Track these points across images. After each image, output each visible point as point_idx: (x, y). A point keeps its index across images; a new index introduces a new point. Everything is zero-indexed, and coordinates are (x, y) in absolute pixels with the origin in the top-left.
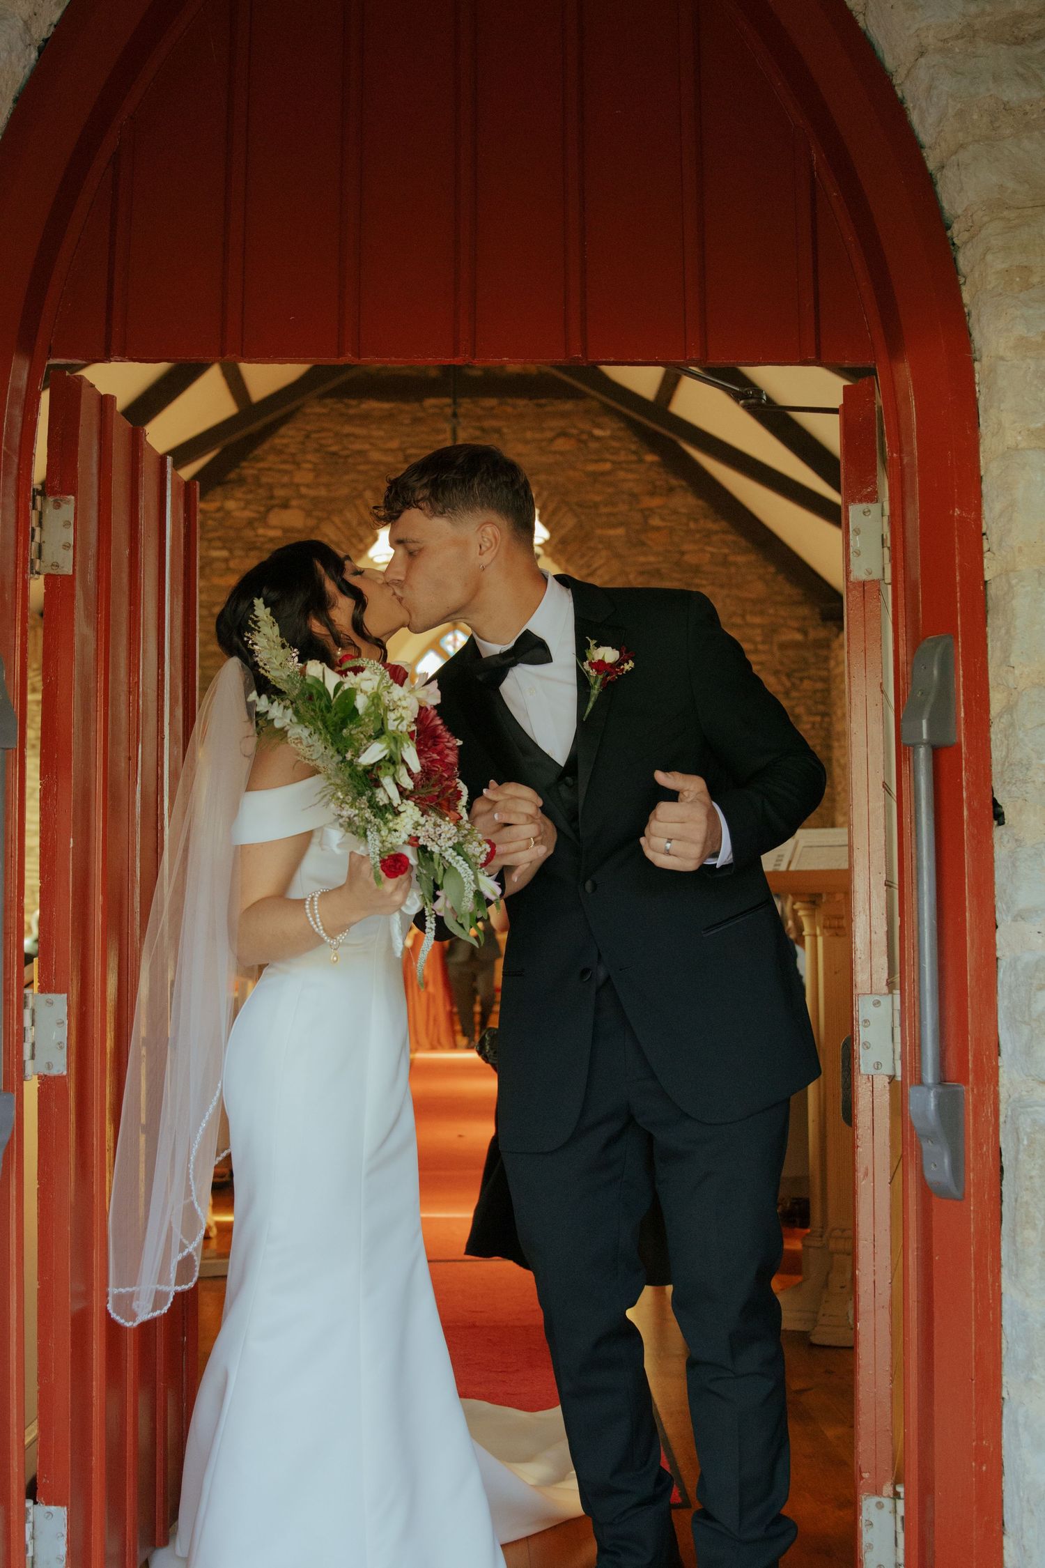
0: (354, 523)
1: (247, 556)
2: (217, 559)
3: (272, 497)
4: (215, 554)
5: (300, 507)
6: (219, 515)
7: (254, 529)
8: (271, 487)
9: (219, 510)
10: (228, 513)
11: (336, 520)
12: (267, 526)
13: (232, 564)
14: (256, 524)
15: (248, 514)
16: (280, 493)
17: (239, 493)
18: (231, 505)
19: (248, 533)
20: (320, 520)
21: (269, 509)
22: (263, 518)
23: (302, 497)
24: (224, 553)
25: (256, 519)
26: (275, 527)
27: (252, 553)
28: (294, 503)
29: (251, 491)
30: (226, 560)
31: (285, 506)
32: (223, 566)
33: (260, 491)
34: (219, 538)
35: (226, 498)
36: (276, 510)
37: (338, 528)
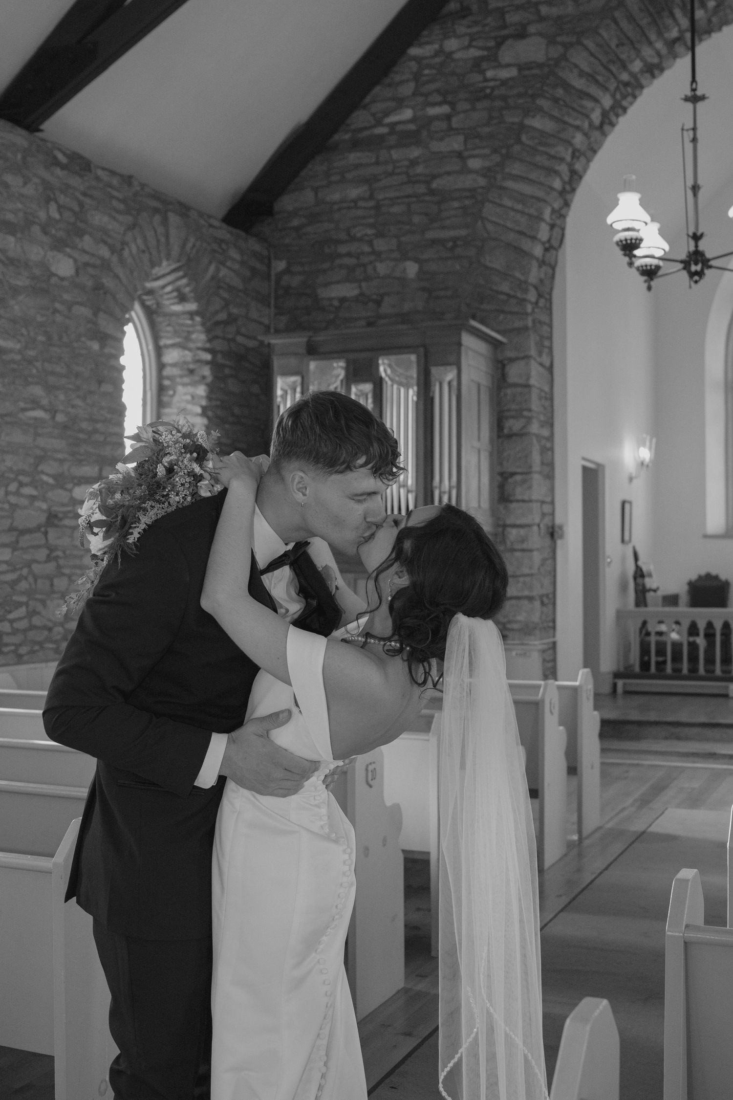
0: (613, 45)
1: (474, 109)
2: (437, 118)
3: (504, 26)
4: (433, 111)
5: (540, 34)
6: (438, 60)
7: (482, 72)
8: (501, 12)
9: (437, 54)
10: (449, 55)
11: (590, 44)
12: (500, 66)
13: (455, 122)
14: (484, 65)
15: (474, 53)
16: (513, 18)
17: (461, 29)
18: (452, 44)
19: (476, 78)
20: (567, 46)
21: (500, 43)
22: (492, 58)
23: (542, 19)
24: (445, 109)
25: (483, 58)
26: (508, 66)
27: (479, 105)
28: (532, 29)
29: (476, 23)
30: (448, 118)
31: (522, 35)
32: (444, 125)
33: (489, 20)
34: (438, 91)
35: (446, 37)
36: (509, 42)
37: (592, 55)
